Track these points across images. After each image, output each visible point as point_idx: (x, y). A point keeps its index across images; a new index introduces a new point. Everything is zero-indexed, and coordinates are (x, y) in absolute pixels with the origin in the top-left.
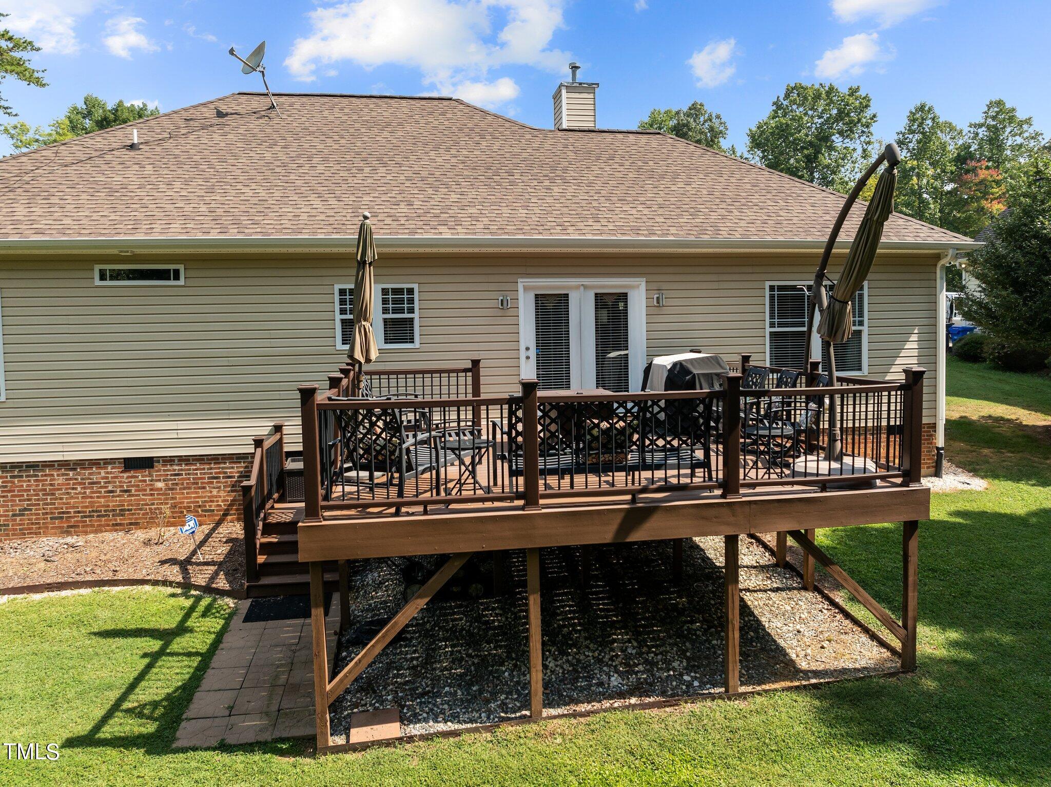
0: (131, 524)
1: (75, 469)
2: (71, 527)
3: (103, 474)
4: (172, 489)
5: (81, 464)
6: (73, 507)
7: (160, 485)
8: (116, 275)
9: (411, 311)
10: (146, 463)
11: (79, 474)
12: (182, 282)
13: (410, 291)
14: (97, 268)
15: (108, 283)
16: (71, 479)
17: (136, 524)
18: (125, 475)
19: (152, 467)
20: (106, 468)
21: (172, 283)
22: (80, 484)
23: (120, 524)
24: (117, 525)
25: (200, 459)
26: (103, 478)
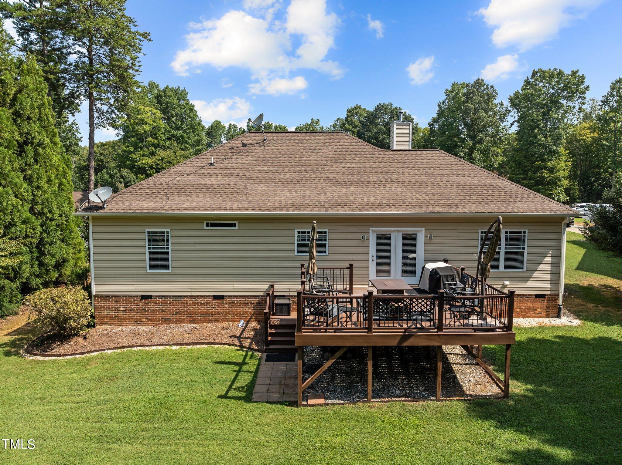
0: (215, 320)
1: (195, 298)
2: (194, 320)
3: (205, 301)
4: (231, 308)
5: (198, 296)
6: (194, 313)
7: (226, 306)
8: (213, 225)
9: (325, 240)
10: (222, 297)
11: (197, 300)
12: (237, 228)
13: (325, 232)
14: (205, 222)
15: (209, 228)
16: (194, 302)
17: (218, 320)
18: (214, 301)
19: (224, 299)
20: (207, 298)
21: (233, 228)
22: (197, 304)
23: (211, 320)
24: (210, 320)
25: (242, 296)
26: (205, 302)
